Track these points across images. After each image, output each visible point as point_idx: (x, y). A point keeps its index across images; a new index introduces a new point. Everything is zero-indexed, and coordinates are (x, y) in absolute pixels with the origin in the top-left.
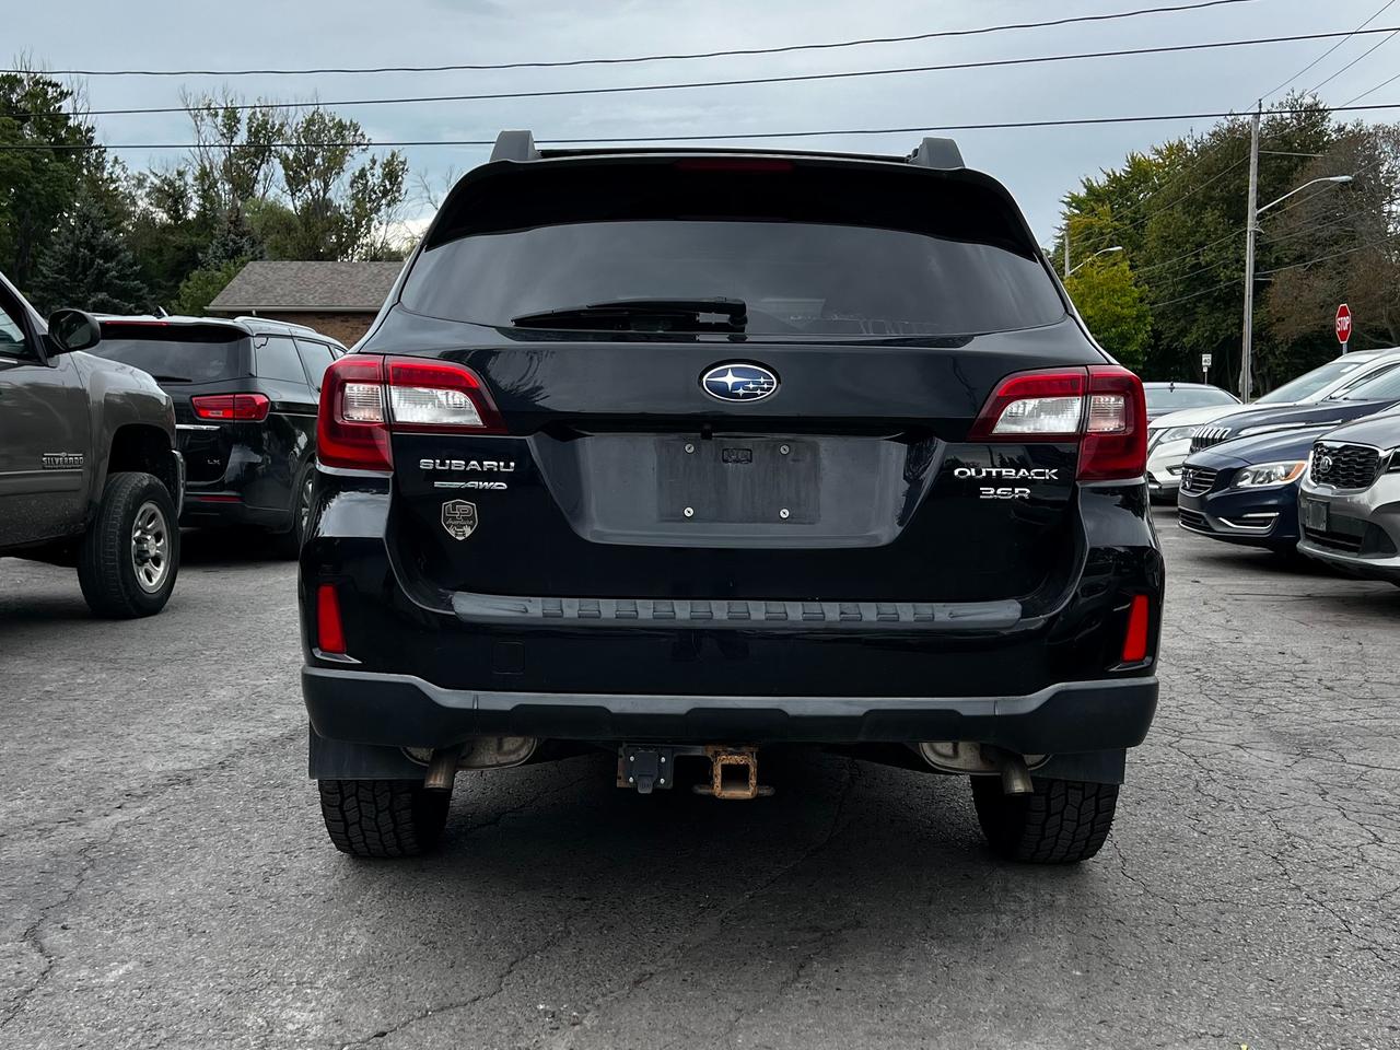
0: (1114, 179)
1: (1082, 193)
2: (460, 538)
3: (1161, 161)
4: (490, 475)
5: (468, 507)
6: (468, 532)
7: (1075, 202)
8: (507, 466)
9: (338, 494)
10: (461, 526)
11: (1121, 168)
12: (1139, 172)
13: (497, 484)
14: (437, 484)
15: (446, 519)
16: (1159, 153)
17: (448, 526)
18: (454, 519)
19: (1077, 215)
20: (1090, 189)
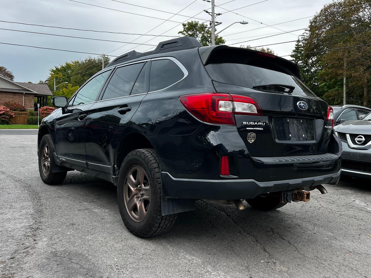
0: (63, 67)
1: (55, 69)
2: (251, 143)
3: (73, 64)
4: (260, 126)
5: (254, 134)
6: (253, 141)
7: (53, 71)
8: (263, 124)
9: (210, 132)
10: (252, 139)
11: (64, 65)
12: (68, 66)
13: (261, 128)
14: (247, 128)
15: (248, 137)
16: (73, 62)
17: (249, 139)
18: (250, 137)
19: (53, 74)
20: (57, 69)
